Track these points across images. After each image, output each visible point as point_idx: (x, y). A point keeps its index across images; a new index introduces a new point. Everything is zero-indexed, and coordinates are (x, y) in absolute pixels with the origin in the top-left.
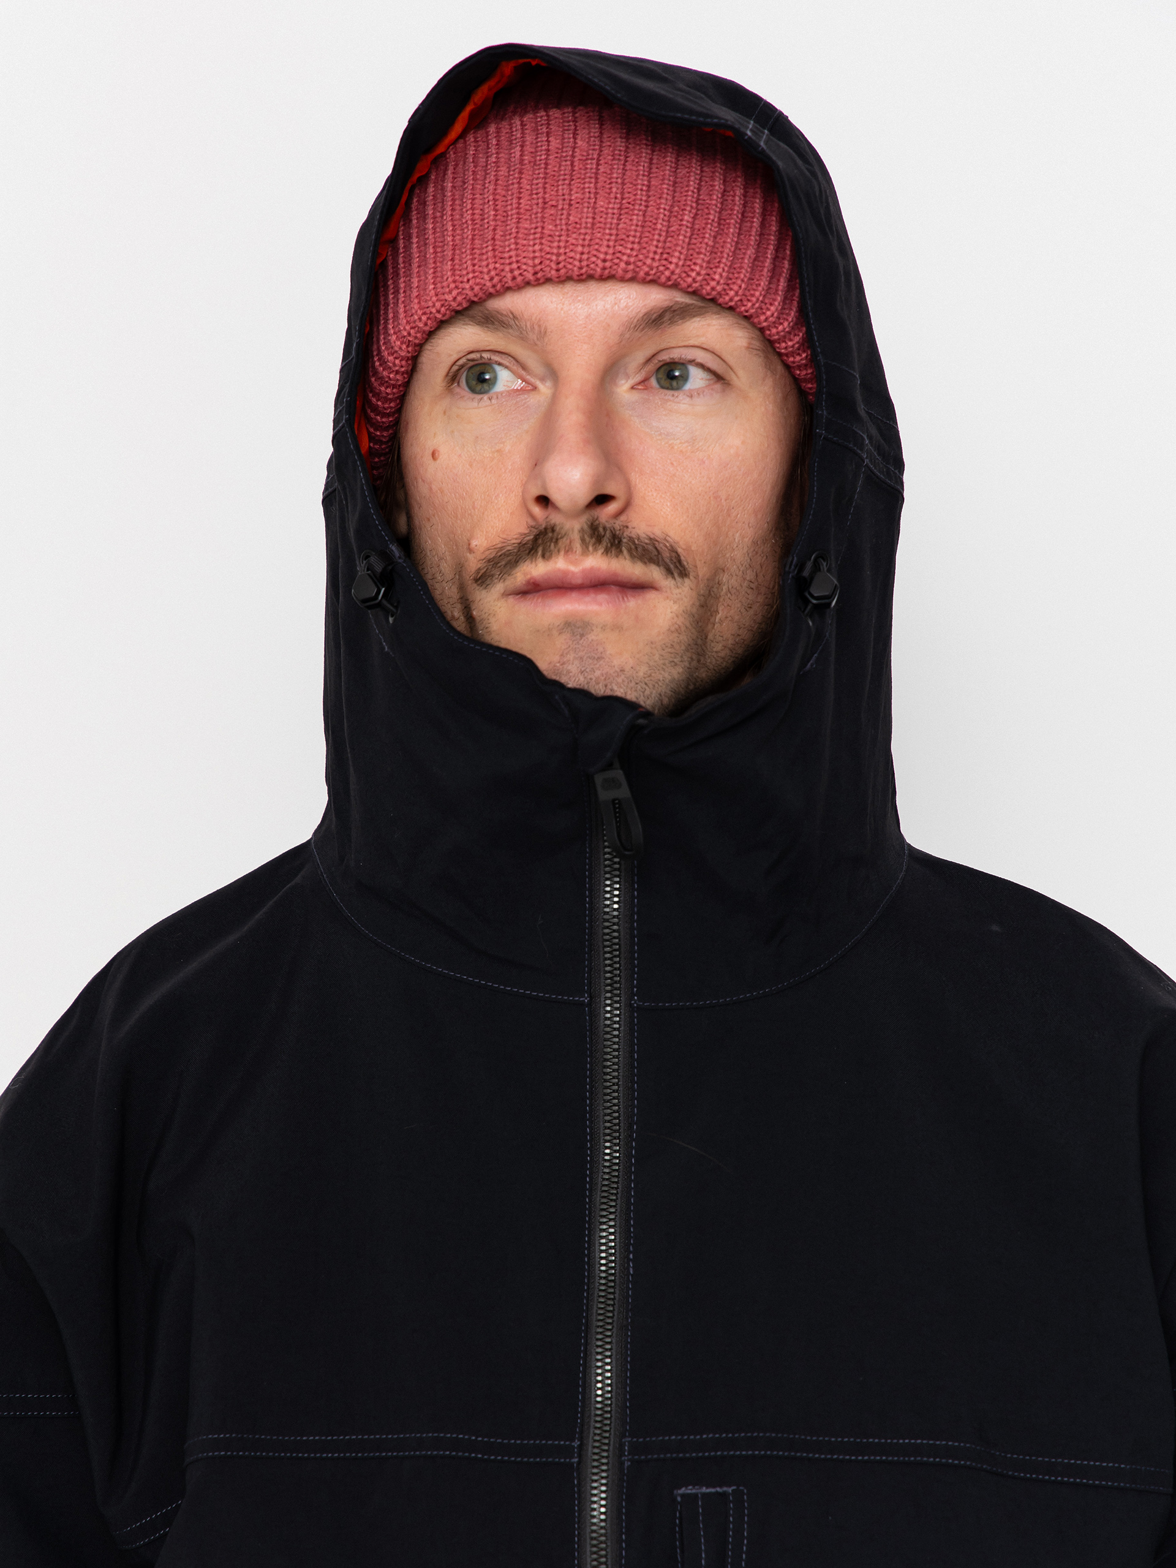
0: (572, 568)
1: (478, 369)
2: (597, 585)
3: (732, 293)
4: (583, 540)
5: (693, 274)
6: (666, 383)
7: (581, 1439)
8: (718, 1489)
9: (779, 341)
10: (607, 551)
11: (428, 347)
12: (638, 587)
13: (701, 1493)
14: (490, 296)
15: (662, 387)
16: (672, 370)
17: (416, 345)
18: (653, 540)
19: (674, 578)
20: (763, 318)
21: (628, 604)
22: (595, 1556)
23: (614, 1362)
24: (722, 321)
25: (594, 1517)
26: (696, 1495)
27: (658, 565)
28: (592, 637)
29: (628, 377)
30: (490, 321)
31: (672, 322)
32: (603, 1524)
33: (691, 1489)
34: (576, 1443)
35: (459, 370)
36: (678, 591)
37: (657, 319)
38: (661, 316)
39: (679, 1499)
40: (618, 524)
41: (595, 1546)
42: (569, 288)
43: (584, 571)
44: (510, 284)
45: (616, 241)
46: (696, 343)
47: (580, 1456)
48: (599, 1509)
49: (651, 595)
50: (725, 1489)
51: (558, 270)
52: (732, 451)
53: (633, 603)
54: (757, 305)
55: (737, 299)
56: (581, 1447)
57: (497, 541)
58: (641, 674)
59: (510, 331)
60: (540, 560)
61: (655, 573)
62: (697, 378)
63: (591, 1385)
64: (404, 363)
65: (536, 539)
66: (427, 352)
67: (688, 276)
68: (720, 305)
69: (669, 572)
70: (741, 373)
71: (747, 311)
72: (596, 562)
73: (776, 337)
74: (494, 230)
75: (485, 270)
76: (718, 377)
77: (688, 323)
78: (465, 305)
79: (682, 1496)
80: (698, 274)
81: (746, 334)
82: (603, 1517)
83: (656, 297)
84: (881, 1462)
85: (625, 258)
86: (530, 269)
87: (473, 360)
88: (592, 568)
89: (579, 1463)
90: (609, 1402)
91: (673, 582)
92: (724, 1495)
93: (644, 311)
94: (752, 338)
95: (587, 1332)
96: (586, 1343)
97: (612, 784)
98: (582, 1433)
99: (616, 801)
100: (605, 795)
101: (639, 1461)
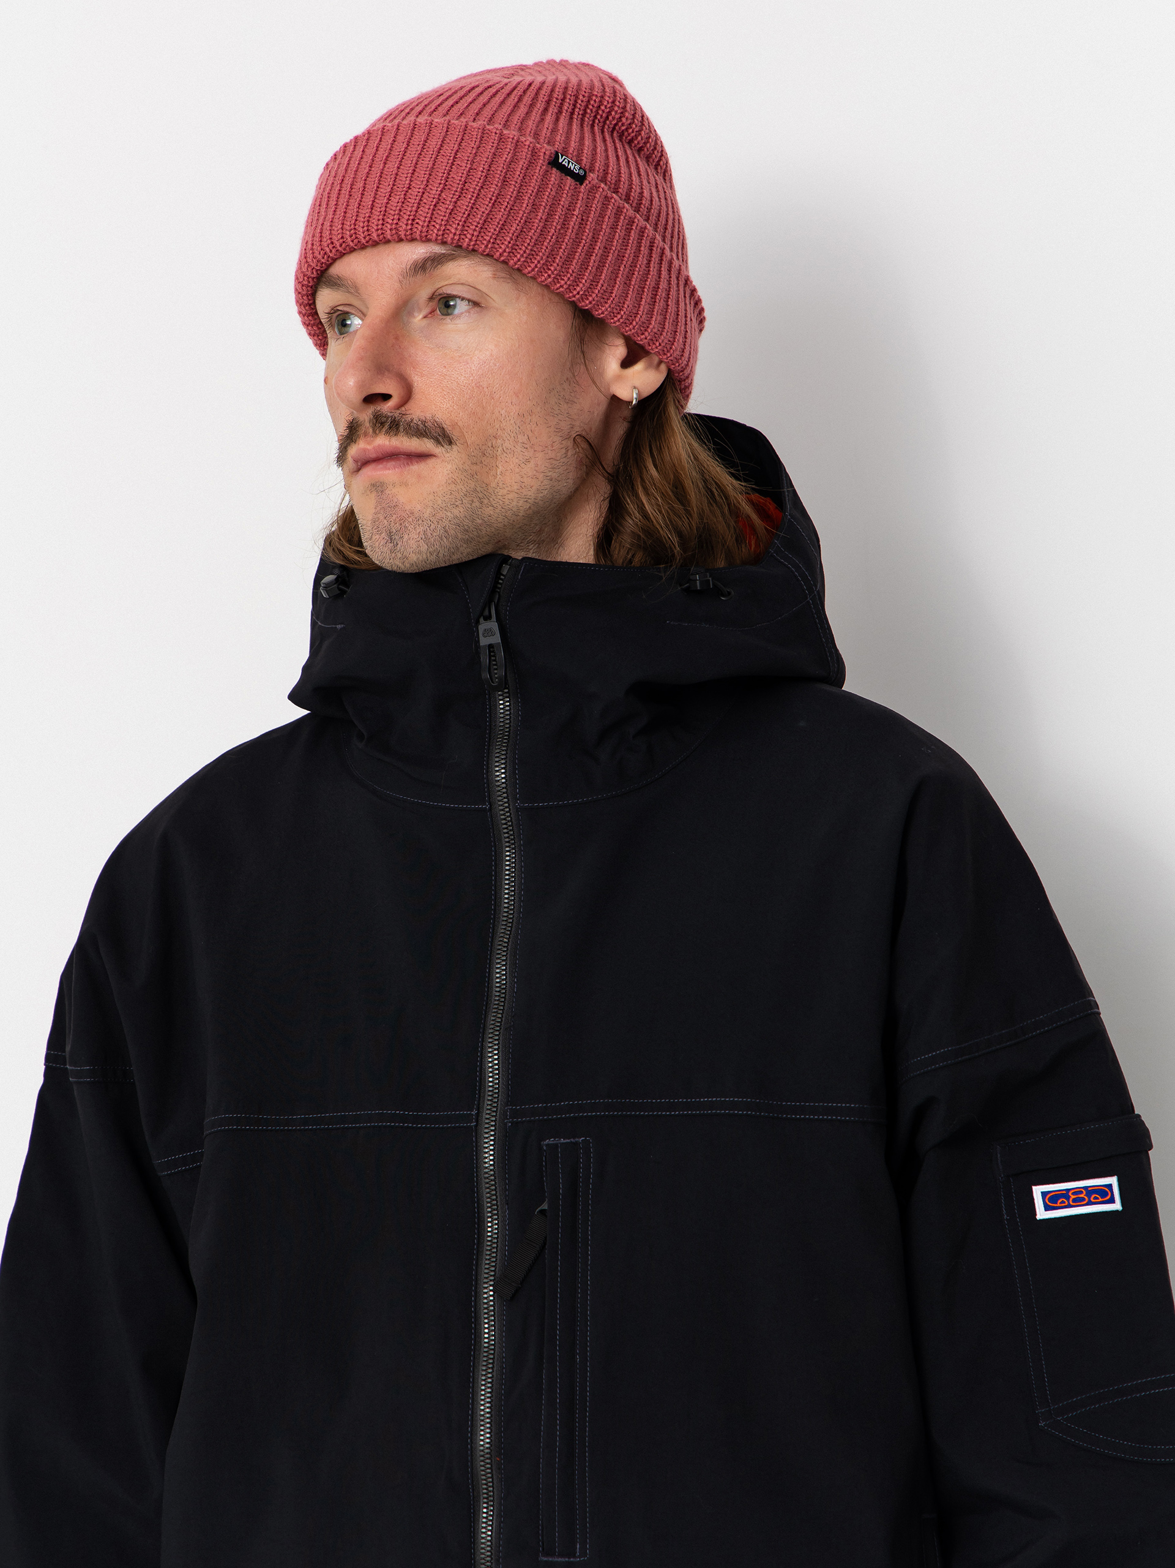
0: (369, 447)
1: (342, 317)
2: (387, 456)
4: (373, 427)
6: (445, 310)
7: (478, 1109)
8: (572, 1140)
10: (387, 433)
12: (420, 456)
13: (560, 1143)
15: (443, 315)
16: (448, 301)
18: (424, 422)
19: (444, 446)
21: (411, 467)
22: (488, 1190)
23: (500, 1053)
25: (486, 1163)
26: (556, 1146)
27: (429, 438)
28: (387, 492)
29: (420, 310)
30: (334, 283)
31: (436, 267)
32: (492, 1168)
33: (553, 1141)
34: (474, 1112)
36: (448, 455)
37: (423, 267)
38: (426, 264)
39: (545, 1148)
40: (397, 414)
41: (487, 1183)
42: (369, 253)
43: (376, 448)
46: (455, 281)
47: (477, 1121)
48: (489, 1158)
49: (431, 462)
50: (577, 1139)
53: (417, 467)
54: (490, 246)
56: (478, 1115)
59: (345, 289)
63: (485, 1070)
65: (350, 430)
69: (438, 442)
70: (494, 296)
72: (383, 441)
76: (476, 304)
77: (447, 267)
79: (547, 1145)
82: (491, 1163)
84: (687, 1115)
87: (336, 312)
88: (382, 446)
89: (476, 1126)
90: (497, 1081)
91: (444, 450)
92: (576, 1143)
93: (415, 262)
94: (497, 270)
95: (483, 1033)
96: (483, 1041)
97: (489, 632)
98: (479, 1104)
99: (491, 646)
100: (484, 641)
101: (517, 1123)
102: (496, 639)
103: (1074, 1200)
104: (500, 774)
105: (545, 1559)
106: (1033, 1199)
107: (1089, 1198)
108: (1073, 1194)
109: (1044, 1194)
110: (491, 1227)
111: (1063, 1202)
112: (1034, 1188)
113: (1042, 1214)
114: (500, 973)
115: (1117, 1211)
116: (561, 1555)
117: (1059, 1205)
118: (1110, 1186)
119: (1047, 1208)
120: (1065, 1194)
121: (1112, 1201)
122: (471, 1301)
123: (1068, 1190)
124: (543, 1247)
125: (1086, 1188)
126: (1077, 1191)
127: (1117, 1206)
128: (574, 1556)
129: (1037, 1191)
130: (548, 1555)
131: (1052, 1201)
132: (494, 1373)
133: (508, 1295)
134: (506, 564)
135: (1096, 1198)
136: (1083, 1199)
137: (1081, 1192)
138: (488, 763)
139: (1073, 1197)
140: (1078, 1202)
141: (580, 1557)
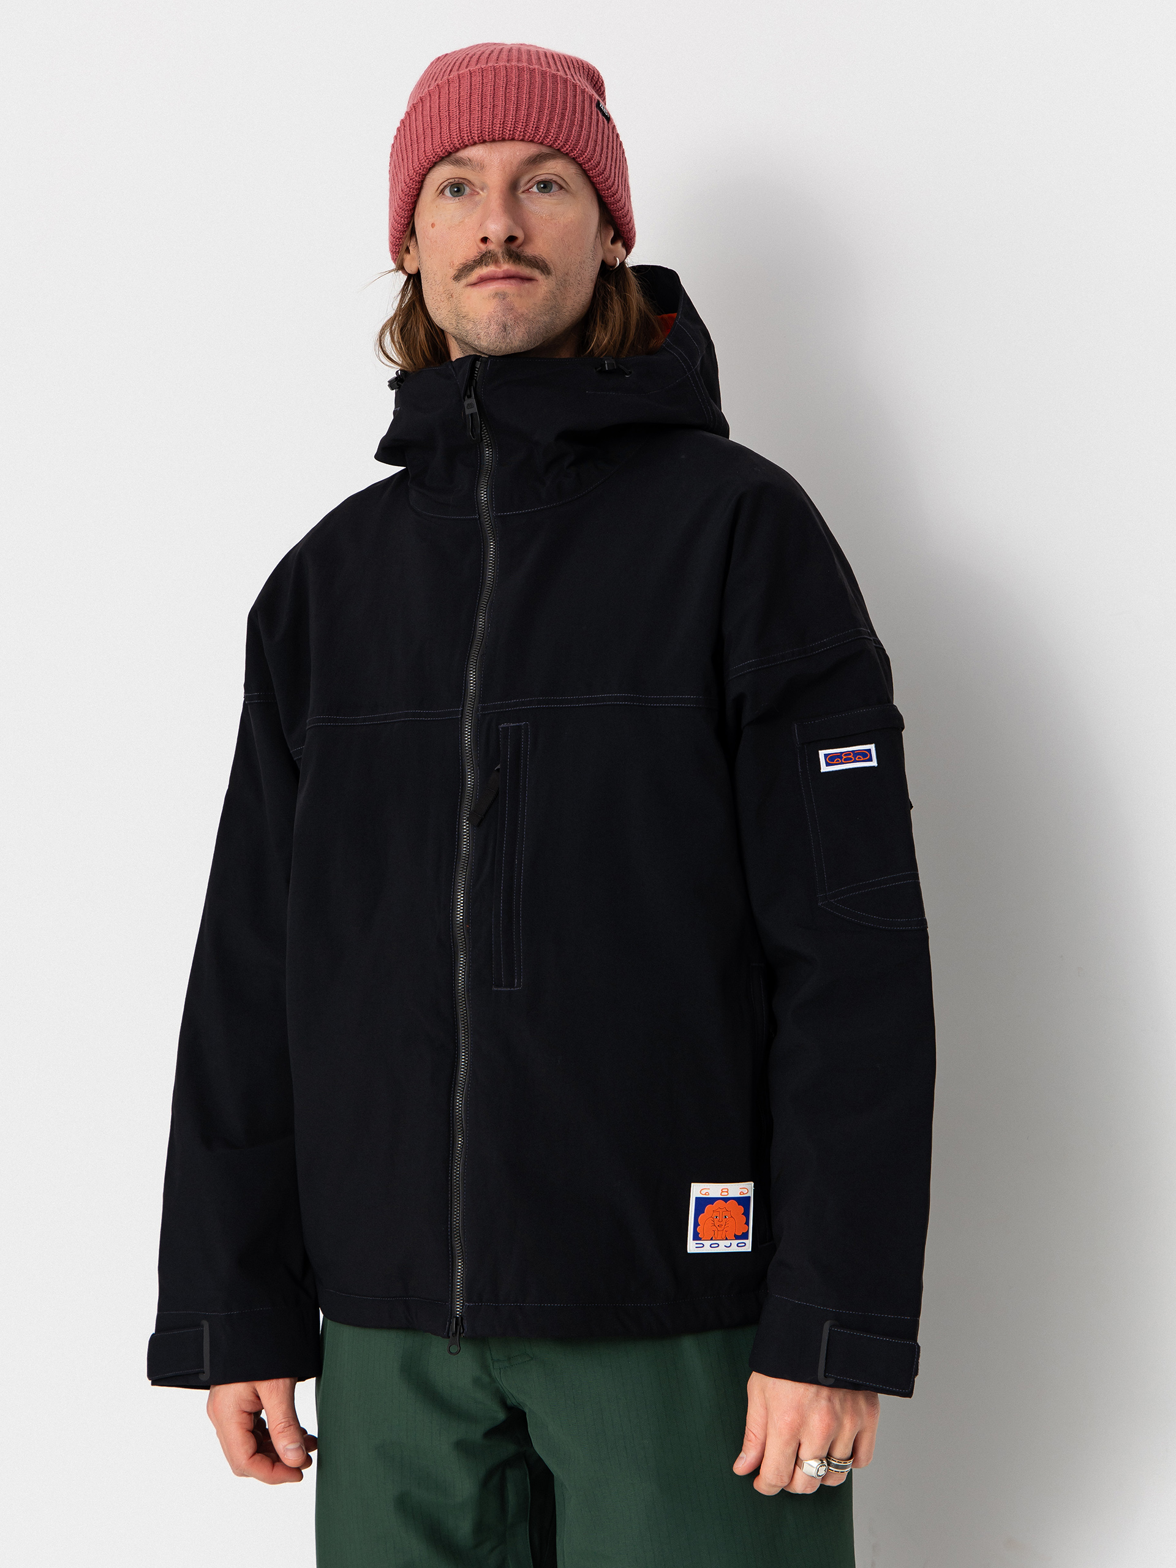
0: (498, 270)
2: (508, 277)
3: (568, 146)
4: (503, 257)
5: (550, 137)
6: (542, 190)
7: (463, 707)
8: (518, 724)
9: (584, 164)
10: (515, 262)
11: (428, 176)
12: (530, 279)
13: (510, 726)
14: (457, 150)
17: (423, 175)
18: (535, 258)
19: (545, 274)
20: (581, 159)
22: (468, 758)
23: (477, 673)
24: (563, 161)
25: (466, 742)
26: (508, 727)
27: (538, 268)
29: (521, 187)
30: (459, 162)
31: (541, 162)
34: (460, 709)
35: (443, 189)
36: (547, 281)
37: (533, 160)
38: (536, 159)
39: (501, 730)
40: (520, 250)
41: (467, 753)
43: (504, 271)
44: (467, 143)
45: (515, 122)
46: (552, 172)
47: (462, 715)
48: (467, 738)
49: (535, 283)
50: (520, 723)
51: (489, 136)
52: (569, 220)
53: (525, 286)
55: (569, 149)
56: (462, 710)
57: (464, 261)
58: (531, 317)
59: (468, 167)
60: (484, 267)
61: (536, 274)
62: (555, 188)
63: (468, 682)
64: (417, 184)
65: (481, 257)
66: (428, 179)
67: (548, 138)
68: (562, 152)
71: (574, 155)
72: (510, 267)
73: (583, 161)
74: (459, 119)
75: (456, 137)
76: (562, 187)
77: (548, 163)
78: (446, 154)
79: (502, 728)
80: (552, 137)
81: (575, 167)
82: (469, 741)
83: (532, 150)
84: (588, 706)
85: (519, 129)
86: (476, 135)
87: (451, 183)
88: (508, 270)
89: (461, 718)
90: (474, 690)
91: (544, 276)
92: (520, 726)
93: (528, 156)
95: (468, 659)
96: (467, 664)
97: (470, 406)
98: (464, 704)
99: (472, 414)
100: (468, 412)
101: (485, 714)
102: (475, 410)
103: (845, 760)
104: (483, 496)
105: (496, 989)
106: (819, 759)
107: (855, 758)
108: (845, 755)
109: (826, 756)
110: (470, 781)
111: (838, 761)
112: (820, 752)
113: (824, 768)
114: (481, 622)
115: (874, 766)
116: (506, 986)
117: (835, 762)
118: (869, 751)
119: (828, 764)
120: (840, 755)
121: (871, 760)
122: (455, 828)
123: (842, 753)
124: (497, 794)
125: (853, 751)
126: (848, 754)
127: (874, 763)
128: (514, 987)
129: (822, 753)
130: (497, 986)
131: (830, 760)
132: (467, 873)
133: (478, 823)
134: (479, 361)
135: (859, 758)
136: (851, 759)
137: (850, 754)
138: (477, 489)
139: (844, 757)
140: (848, 761)
141: (517, 987)
